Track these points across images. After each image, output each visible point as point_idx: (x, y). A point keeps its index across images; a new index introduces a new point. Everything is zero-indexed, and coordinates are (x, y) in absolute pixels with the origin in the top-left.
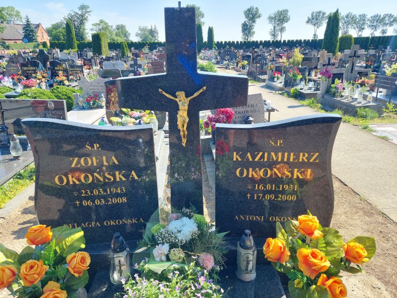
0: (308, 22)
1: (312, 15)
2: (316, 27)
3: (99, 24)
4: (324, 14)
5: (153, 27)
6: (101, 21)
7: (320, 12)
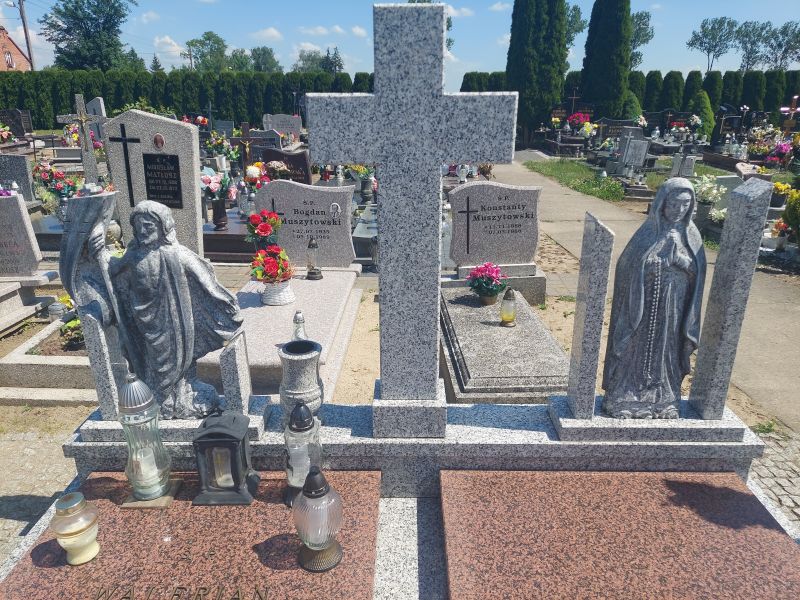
0: (691, 44)
1: (703, 27)
2: (711, 55)
3: (202, 43)
4: (732, 24)
5: (332, 52)
6: (209, 36)
7: (721, 22)
